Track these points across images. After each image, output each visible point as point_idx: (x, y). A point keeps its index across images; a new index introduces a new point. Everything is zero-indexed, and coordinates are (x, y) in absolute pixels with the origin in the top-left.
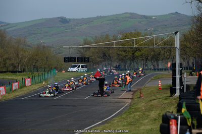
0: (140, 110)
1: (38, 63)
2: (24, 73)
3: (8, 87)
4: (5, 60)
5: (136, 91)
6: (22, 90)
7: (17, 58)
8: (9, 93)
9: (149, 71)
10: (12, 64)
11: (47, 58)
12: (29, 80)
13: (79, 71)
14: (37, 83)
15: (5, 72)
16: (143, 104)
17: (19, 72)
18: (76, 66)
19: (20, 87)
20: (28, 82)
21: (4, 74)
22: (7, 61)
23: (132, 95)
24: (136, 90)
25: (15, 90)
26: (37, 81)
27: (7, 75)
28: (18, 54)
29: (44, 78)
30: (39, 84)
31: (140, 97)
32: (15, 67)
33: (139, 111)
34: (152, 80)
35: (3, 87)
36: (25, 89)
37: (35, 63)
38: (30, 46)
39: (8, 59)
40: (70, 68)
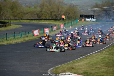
1: (70, 15)
2: (61, 21)
3: (51, 29)
4: (51, 12)
6: (58, 31)
7: (58, 12)
8: (51, 32)
10: (55, 15)
11: (75, 12)
12: (62, 25)
13: (92, 21)
14: (67, 27)
15: (50, 20)
17: (59, 20)
19: (57, 29)
20: (62, 26)
21: (50, 21)
22: (53, 13)
25: (54, 31)
26: (67, 26)
27: (52, 21)
28: (58, 9)
29: (71, 24)
32: (57, 17)
35: (48, 29)
37: (68, 14)
38: (66, 5)
39: (53, 12)
40: (87, 19)
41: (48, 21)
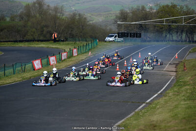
0: (188, 83)
2: (67, 42)
5: (178, 64)
6: (70, 60)
8: (59, 63)
9: (185, 43)
12: (75, 50)
14: (83, 53)
15: (48, 40)
16: (189, 78)
17: (63, 41)
18: (113, 36)
19: (69, 57)
20: (75, 52)
21: (48, 43)
23: (176, 67)
24: (177, 62)
25: (64, 60)
27: (51, 43)
30: (85, 54)
31: (184, 70)
33: (188, 85)
34: (190, 52)
35: (54, 57)
36: (73, 59)
37: (71, 31)
40: (107, 38)
41: (44, 42)
